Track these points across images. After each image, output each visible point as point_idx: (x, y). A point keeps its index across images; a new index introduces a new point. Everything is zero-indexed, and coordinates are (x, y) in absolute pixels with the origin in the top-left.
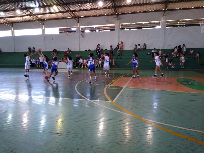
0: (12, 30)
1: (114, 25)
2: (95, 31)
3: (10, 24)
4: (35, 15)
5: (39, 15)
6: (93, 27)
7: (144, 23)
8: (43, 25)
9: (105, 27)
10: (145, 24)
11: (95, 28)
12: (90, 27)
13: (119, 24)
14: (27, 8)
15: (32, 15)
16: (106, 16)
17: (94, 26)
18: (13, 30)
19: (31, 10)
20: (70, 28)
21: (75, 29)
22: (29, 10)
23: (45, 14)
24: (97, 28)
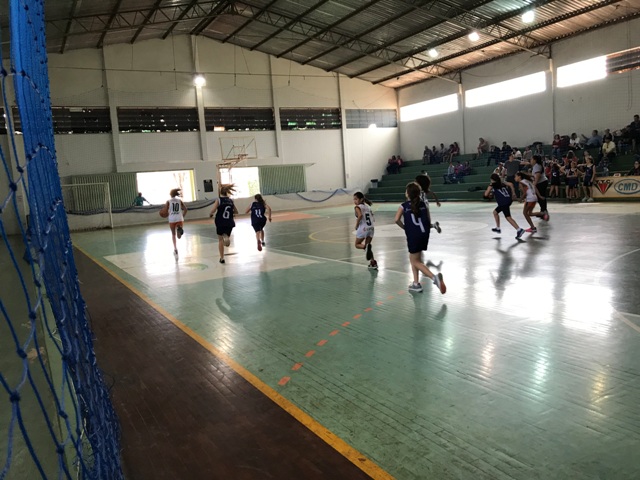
0: (457, 91)
3: (452, 75)
4: (524, 32)
5: (537, 28)
8: (550, 57)
14: (499, 19)
15: (514, 34)
18: (461, 92)
19: (511, 21)
22: (506, 22)
23: (554, 22)
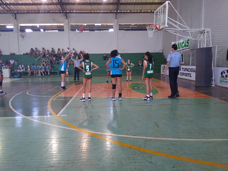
1: (62, 24)
2: (39, 30)
6: (36, 26)
7: (96, 25)
9: (52, 26)
10: (98, 26)
11: (38, 27)
12: (32, 26)
13: (69, 24)
16: (52, 14)
17: (38, 25)
20: (5, 26)
21: (12, 27)
24: (41, 27)
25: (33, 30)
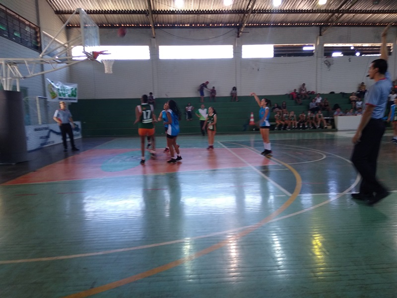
0: (149, 44)
2: (354, 54)
8: (238, 37)
9: (372, 47)
12: (343, 47)
18: (155, 45)
20: (300, 47)
24: (357, 49)
25: (345, 54)
